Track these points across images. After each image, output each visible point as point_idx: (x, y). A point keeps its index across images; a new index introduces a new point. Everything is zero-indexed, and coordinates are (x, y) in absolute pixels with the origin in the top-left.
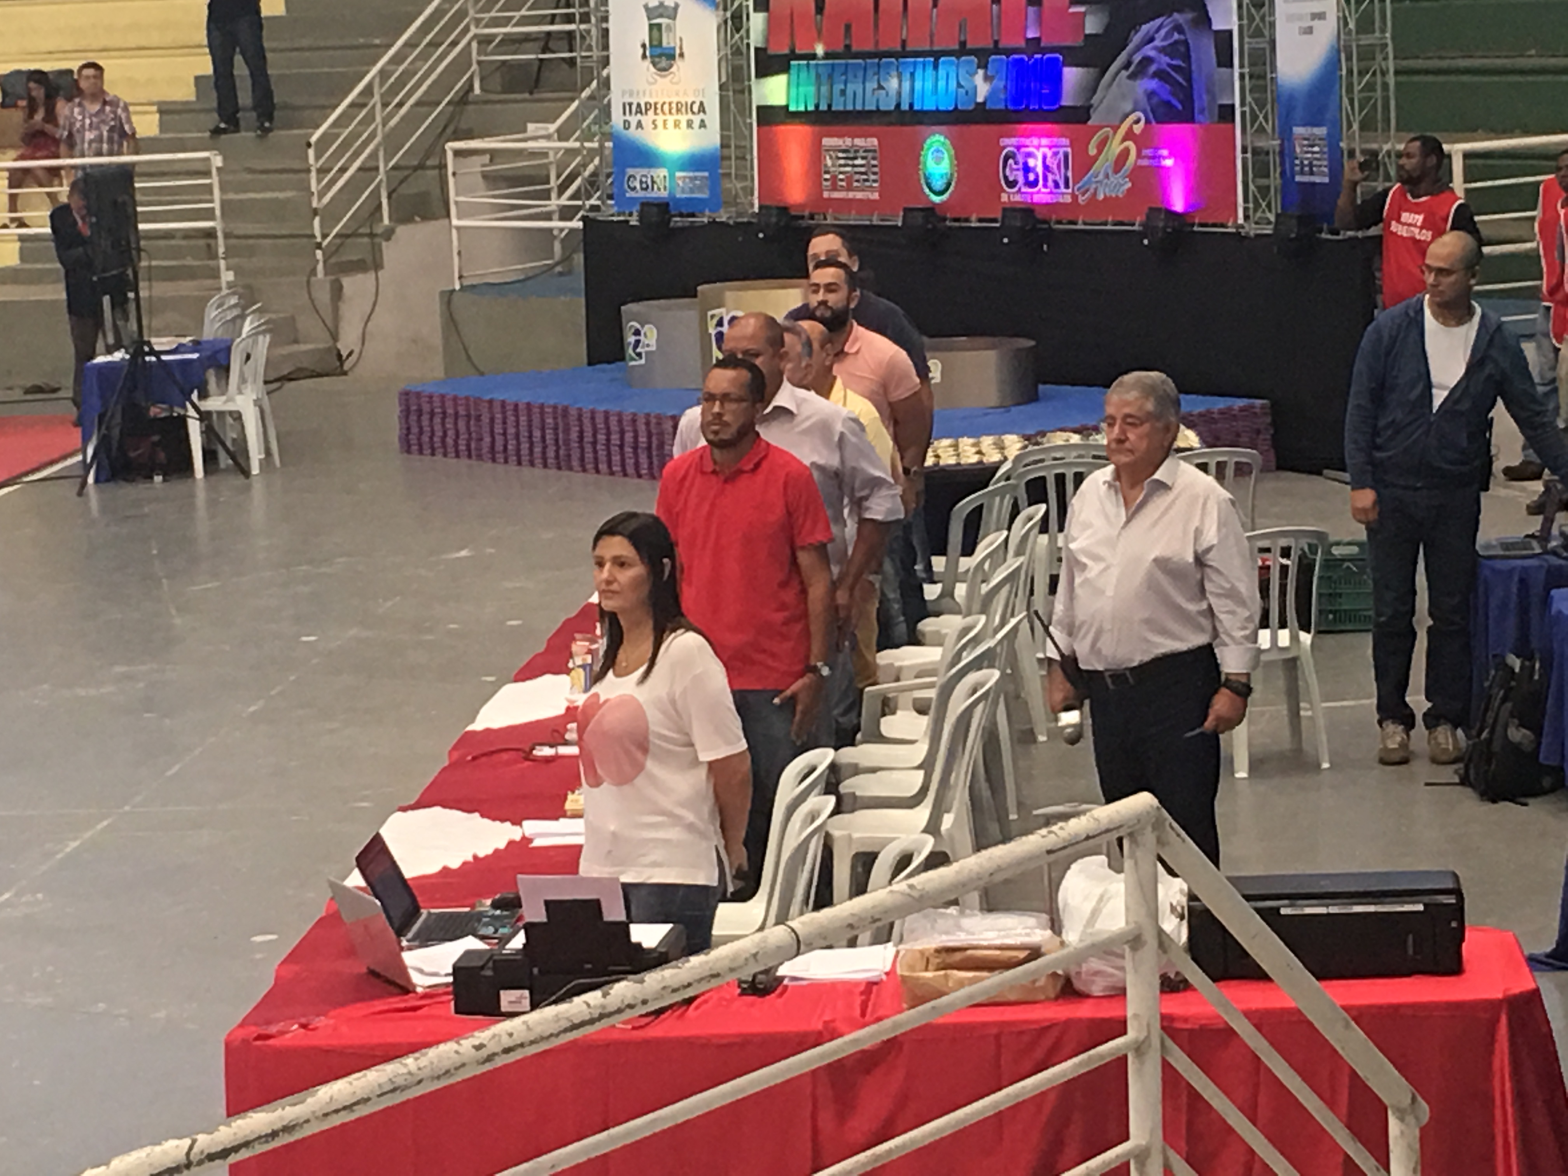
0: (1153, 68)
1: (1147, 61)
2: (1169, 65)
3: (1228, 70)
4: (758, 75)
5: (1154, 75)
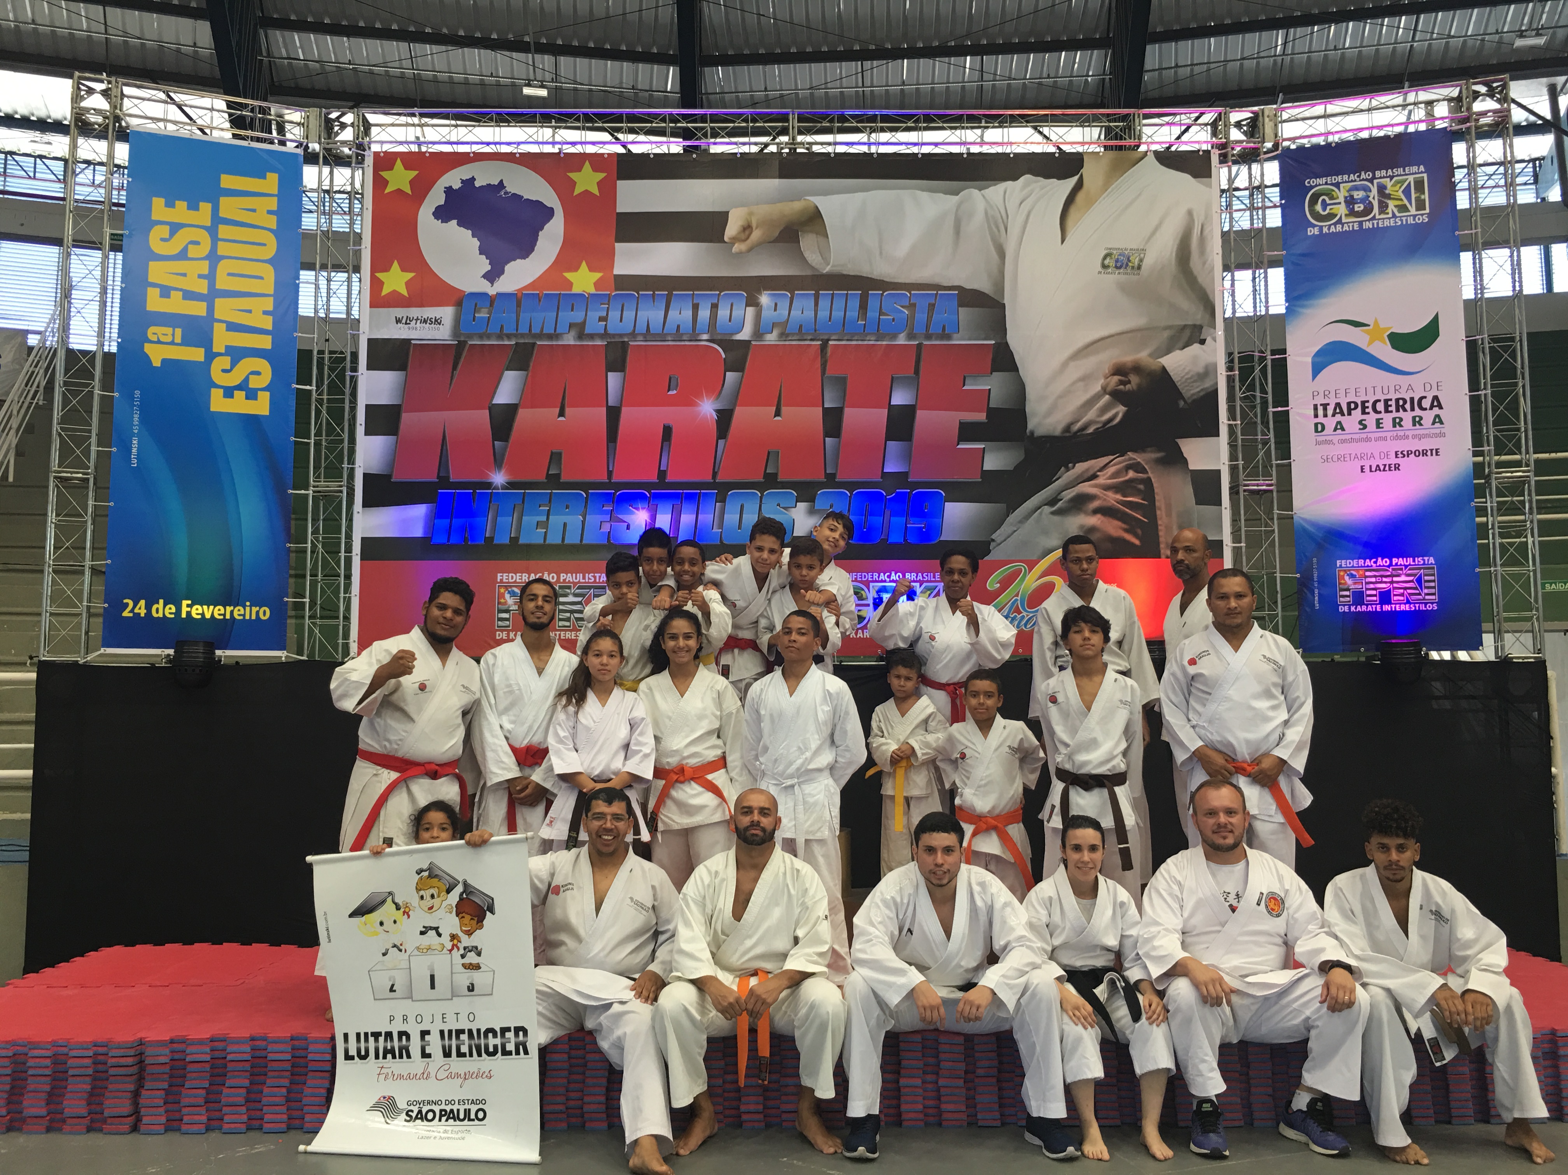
0: (1096, 504)
1: (1085, 498)
2: (1121, 502)
3: (1212, 508)
4: (366, 504)
5: (1096, 512)
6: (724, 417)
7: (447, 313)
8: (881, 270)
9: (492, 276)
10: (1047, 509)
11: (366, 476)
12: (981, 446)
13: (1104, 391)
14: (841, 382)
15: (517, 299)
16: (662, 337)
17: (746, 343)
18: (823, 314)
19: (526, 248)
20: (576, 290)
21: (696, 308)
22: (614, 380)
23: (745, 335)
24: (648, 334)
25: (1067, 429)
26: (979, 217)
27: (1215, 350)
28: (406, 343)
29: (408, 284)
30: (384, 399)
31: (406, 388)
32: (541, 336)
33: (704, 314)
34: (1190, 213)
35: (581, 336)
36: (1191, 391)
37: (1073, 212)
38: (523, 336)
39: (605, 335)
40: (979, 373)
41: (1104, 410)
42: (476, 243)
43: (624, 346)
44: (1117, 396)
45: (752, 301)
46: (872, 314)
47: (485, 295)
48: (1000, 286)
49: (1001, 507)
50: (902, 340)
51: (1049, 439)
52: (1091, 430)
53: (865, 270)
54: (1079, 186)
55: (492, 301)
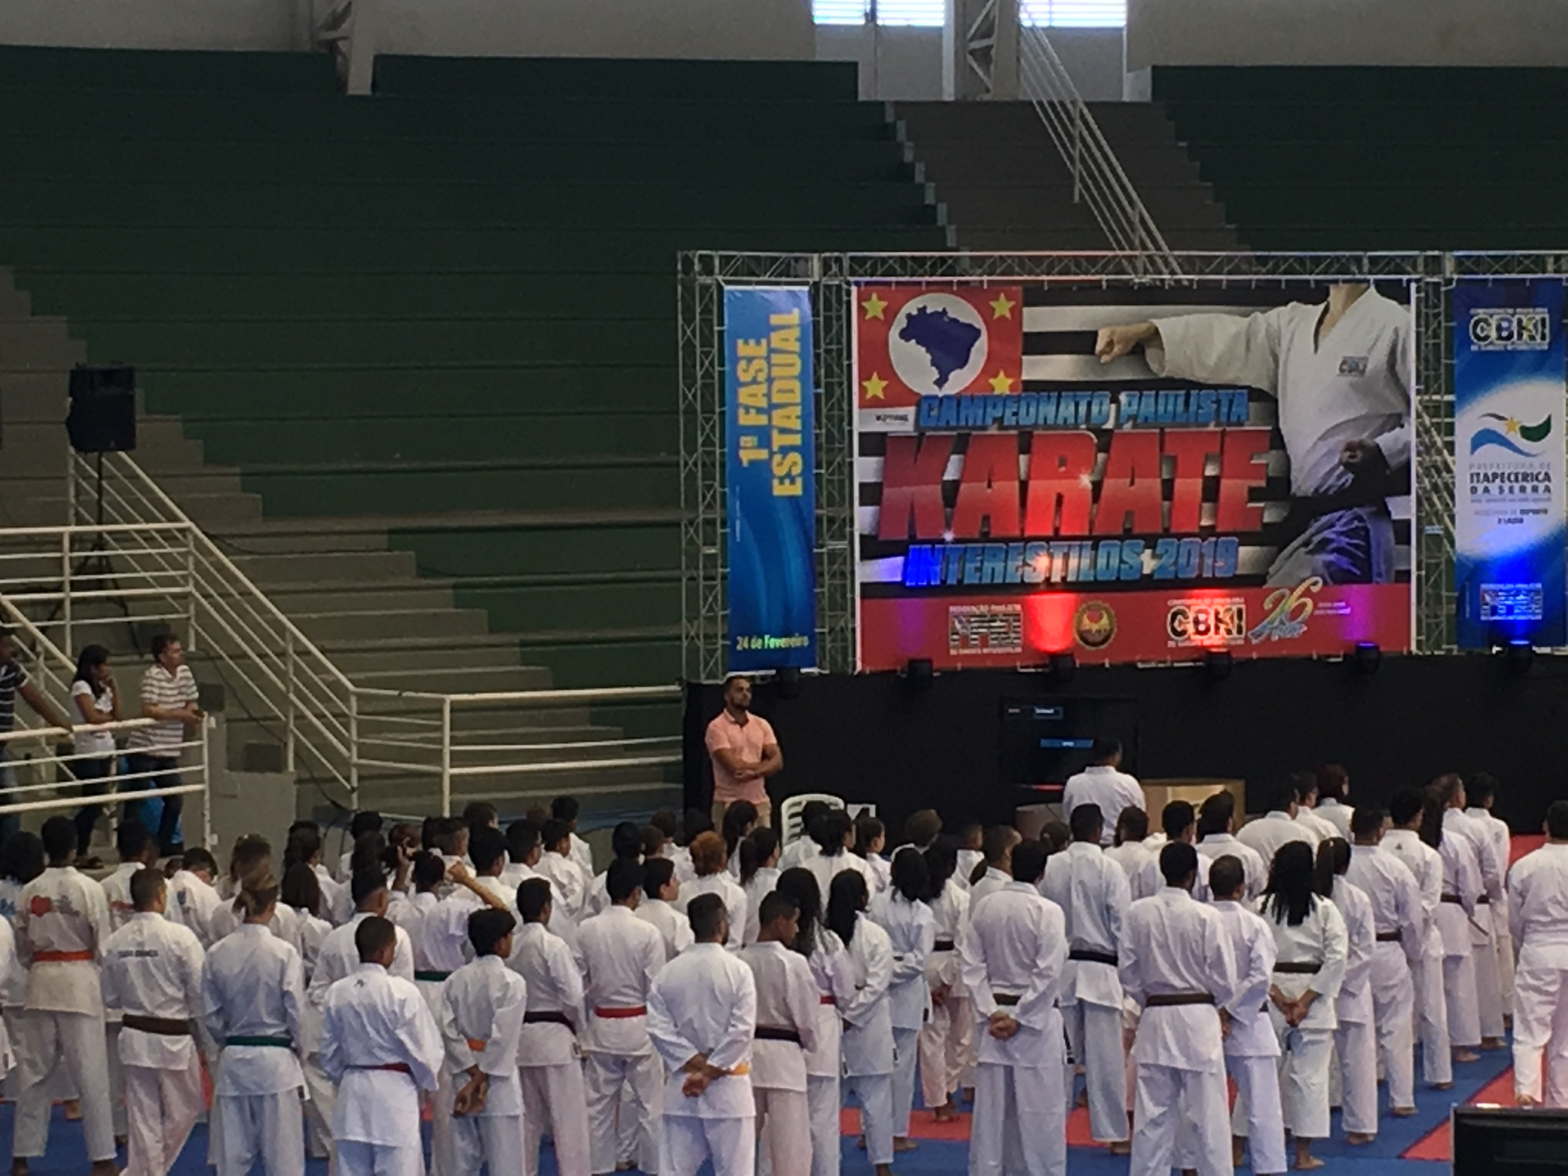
0: (1334, 545)
1: (1326, 541)
2: (1349, 544)
3: (1405, 547)
4: (863, 557)
5: (1333, 551)
6: (1097, 486)
7: (910, 411)
8: (1200, 375)
9: (940, 382)
10: (1303, 550)
11: (862, 537)
12: (1261, 505)
13: (1341, 463)
14: (1174, 460)
15: (958, 399)
16: (1055, 427)
17: (1110, 431)
18: (1161, 409)
19: (962, 362)
20: (997, 392)
21: (1077, 405)
22: (1023, 459)
23: (1109, 425)
24: (1046, 426)
25: (1317, 490)
26: (1262, 334)
27: (1409, 432)
28: (884, 435)
29: (885, 389)
30: (872, 479)
31: (885, 470)
32: (975, 428)
33: (1083, 409)
34: (1396, 331)
35: (1002, 427)
36: (1394, 463)
37: (1322, 328)
38: (962, 428)
39: (1017, 426)
40: (1261, 452)
41: (1339, 477)
42: (929, 357)
43: (1030, 434)
44: (1348, 466)
45: (1115, 400)
46: (1193, 408)
47: (936, 397)
48: (1275, 387)
49: (1274, 549)
50: (1212, 428)
51: (1305, 498)
52: (1331, 492)
53: (1188, 376)
54: (1326, 311)
55: (941, 400)
